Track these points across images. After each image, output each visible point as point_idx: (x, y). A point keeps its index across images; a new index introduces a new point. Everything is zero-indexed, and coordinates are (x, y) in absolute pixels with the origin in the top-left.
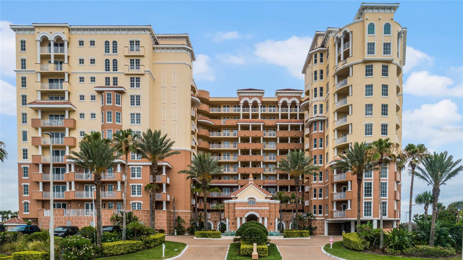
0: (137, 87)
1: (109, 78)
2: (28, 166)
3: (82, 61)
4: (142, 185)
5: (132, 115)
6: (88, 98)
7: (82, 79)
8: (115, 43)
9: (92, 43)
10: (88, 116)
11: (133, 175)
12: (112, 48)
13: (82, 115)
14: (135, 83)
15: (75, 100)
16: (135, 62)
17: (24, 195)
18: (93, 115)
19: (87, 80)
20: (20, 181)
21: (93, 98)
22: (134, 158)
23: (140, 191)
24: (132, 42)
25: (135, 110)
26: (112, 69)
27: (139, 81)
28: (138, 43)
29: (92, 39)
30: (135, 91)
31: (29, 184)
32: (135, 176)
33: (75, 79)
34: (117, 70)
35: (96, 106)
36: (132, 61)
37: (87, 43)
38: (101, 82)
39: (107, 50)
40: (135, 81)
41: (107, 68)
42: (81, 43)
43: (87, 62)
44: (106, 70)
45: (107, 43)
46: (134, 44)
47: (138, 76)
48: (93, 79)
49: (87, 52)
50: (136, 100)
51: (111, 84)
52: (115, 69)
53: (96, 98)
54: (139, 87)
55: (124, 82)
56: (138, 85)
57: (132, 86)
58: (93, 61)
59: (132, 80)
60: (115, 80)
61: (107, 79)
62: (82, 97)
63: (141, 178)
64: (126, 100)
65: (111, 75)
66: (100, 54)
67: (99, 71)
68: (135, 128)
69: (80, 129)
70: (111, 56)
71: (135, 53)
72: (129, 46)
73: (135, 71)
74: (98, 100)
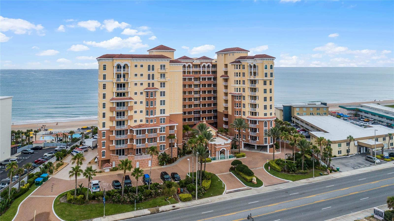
0: (163, 87)
1: (150, 83)
2: (105, 131)
3: (136, 75)
4: (165, 136)
5: (161, 101)
6: (139, 93)
7: (136, 84)
8: (153, 66)
9: (142, 66)
10: (138, 103)
12: (152, 68)
13: (136, 103)
14: (163, 85)
15: (133, 95)
16: (163, 75)
17: (103, 148)
18: (141, 102)
19: (139, 84)
21: (141, 93)
22: (162, 123)
23: (164, 139)
24: (161, 66)
25: (163, 98)
26: (151, 79)
27: (165, 84)
28: (164, 66)
29: (142, 64)
30: (162, 89)
31: (105, 141)
32: (162, 132)
33: (132, 84)
34: (154, 79)
35: (143, 98)
36: (161, 75)
37: (139, 66)
38: (145, 86)
39: (149, 70)
40: (163, 84)
41: (149, 79)
42: (136, 66)
43: (139, 75)
44: (148, 79)
45: (149, 66)
46: (163, 67)
47: (164, 82)
48: (142, 84)
49: (139, 71)
50: (163, 94)
51: (151, 86)
52: (153, 78)
53: (143, 93)
54: (165, 87)
55: (157, 85)
56: (164, 86)
57: (161, 87)
58: (142, 75)
59: (161, 83)
60: (153, 84)
61: (149, 84)
62: (136, 93)
63: (165, 132)
64: (158, 94)
65: (151, 81)
66: (145, 72)
67: (145, 80)
68: (162, 107)
69: (134, 110)
70: (151, 72)
71: (163, 71)
72: (160, 67)
73: (163, 80)
74: (144, 94)
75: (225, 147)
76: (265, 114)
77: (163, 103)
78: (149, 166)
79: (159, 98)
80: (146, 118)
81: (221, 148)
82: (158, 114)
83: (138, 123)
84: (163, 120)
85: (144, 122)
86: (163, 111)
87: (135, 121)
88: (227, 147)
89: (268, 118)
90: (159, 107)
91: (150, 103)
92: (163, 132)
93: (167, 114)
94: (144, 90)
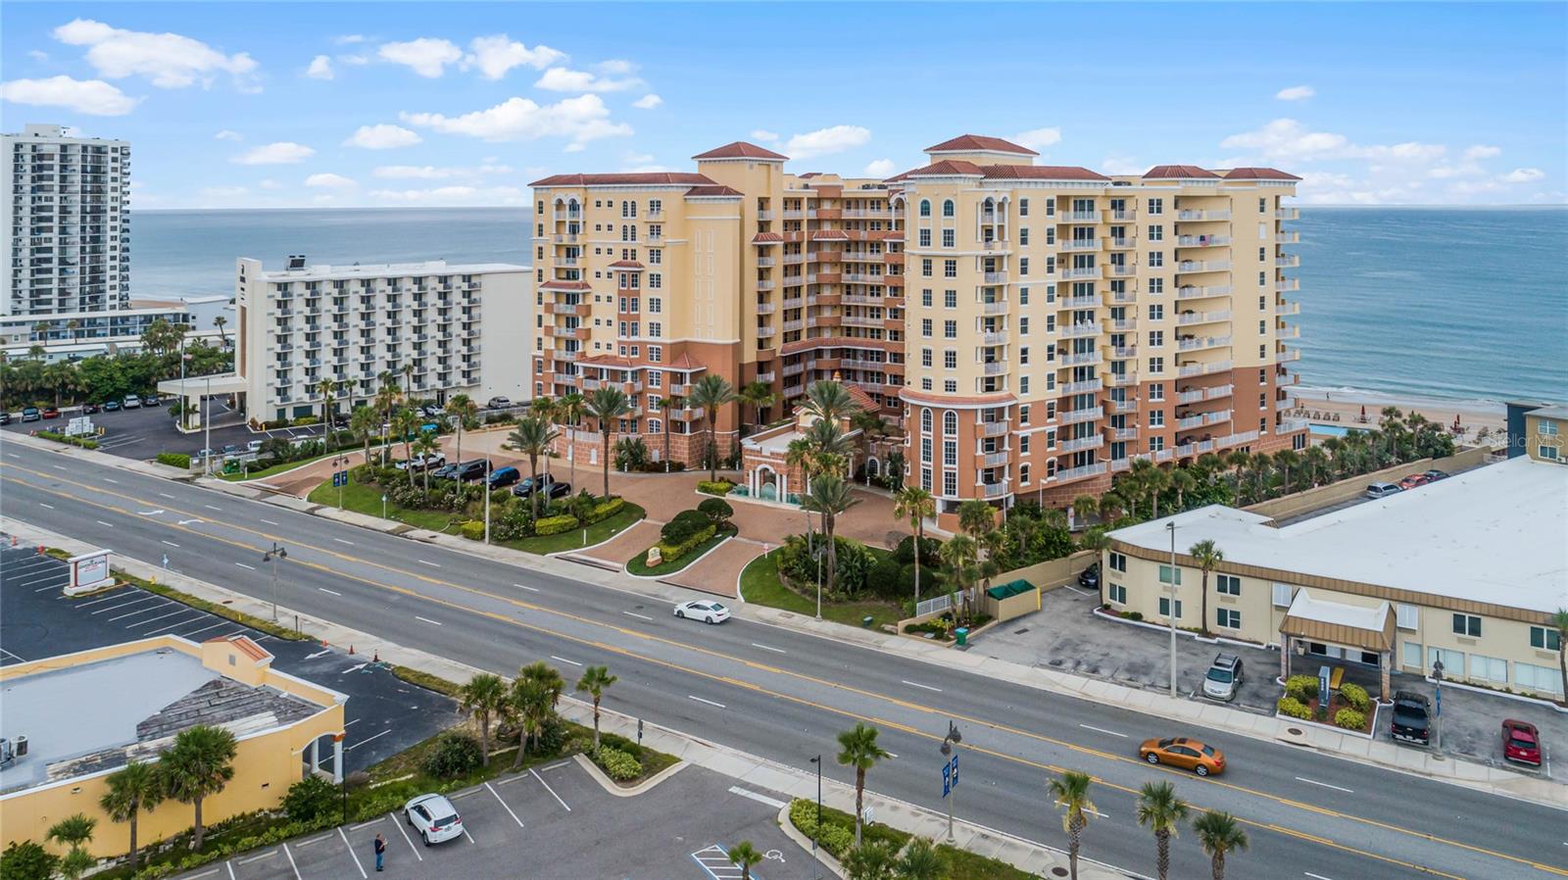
1: (627, 250)
3: (598, 227)
4: (661, 396)
5: (652, 300)
6: (604, 275)
7: (598, 251)
8: (634, 204)
9: (610, 204)
10: (604, 299)
11: (652, 383)
12: (631, 211)
13: (597, 298)
14: (655, 257)
15: (591, 278)
16: (655, 230)
18: (609, 299)
19: (604, 251)
20: (535, 378)
21: (610, 275)
22: (653, 359)
24: (652, 203)
25: (655, 293)
26: (630, 238)
27: (660, 255)
28: (659, 202)
29: (610, 199)
30: (655, 269)
33: (591, 251)
34: (635, 240)
35: (613, 288)
36: (652, 228)
37: (604, 204)
38: (618, 257)
39: (625, 214)
40: (655, 255)
41: (625, 238)
42: (598, 204)
43: (604, 228)
45: (625, 204)
46: (655, 205)
47: (658, 249)
48: (610, 251)
49: (604, 216)
50: (655, 281)
51: (629, 257)
52: (634, 238)
53: (613, 275)
54: (660, 262)
55: (643, 257)
56: (658, 261)
57: (652, 261)
58: (610, 227)
59: (652, 252)
60: (634, 253)
61: (625, 253)
62: (598, 275)
63: (659, 387)
64: (644, 280)
65: (629, 245)
66: (617, 219)
67: (615, 240)
68: (655, 317)
69: (595, 316)
70: (629, 221)
71: (654, 218)
72: (649, 208)
73: (655, 242)
74: (615, 277)
75: (771, 464)
76: (927, 384)
77: (655, 305)
78: (592, 462)
79: (646, 292)
80: (619, 342)
81: (760, 463)
82: (644, 335)
83: (603, 351)
84: (655, 353)
85: (615, 351)
86: (655, 329)
87: (598, 345)
88: (778, 465)
89: (931, 399)
90: (646, 317)
91: (630, 302)
92: (655, 387)
93: (666, 338)
94: (613, 265)
